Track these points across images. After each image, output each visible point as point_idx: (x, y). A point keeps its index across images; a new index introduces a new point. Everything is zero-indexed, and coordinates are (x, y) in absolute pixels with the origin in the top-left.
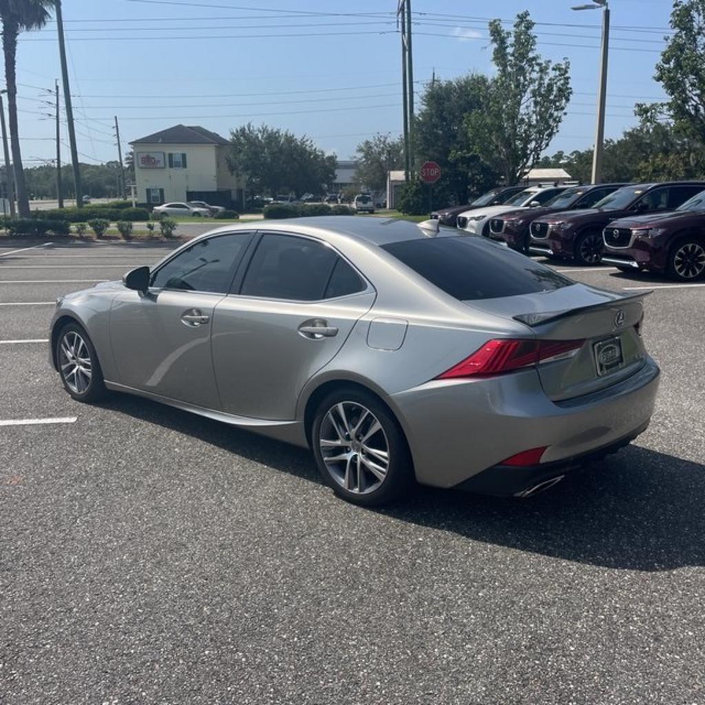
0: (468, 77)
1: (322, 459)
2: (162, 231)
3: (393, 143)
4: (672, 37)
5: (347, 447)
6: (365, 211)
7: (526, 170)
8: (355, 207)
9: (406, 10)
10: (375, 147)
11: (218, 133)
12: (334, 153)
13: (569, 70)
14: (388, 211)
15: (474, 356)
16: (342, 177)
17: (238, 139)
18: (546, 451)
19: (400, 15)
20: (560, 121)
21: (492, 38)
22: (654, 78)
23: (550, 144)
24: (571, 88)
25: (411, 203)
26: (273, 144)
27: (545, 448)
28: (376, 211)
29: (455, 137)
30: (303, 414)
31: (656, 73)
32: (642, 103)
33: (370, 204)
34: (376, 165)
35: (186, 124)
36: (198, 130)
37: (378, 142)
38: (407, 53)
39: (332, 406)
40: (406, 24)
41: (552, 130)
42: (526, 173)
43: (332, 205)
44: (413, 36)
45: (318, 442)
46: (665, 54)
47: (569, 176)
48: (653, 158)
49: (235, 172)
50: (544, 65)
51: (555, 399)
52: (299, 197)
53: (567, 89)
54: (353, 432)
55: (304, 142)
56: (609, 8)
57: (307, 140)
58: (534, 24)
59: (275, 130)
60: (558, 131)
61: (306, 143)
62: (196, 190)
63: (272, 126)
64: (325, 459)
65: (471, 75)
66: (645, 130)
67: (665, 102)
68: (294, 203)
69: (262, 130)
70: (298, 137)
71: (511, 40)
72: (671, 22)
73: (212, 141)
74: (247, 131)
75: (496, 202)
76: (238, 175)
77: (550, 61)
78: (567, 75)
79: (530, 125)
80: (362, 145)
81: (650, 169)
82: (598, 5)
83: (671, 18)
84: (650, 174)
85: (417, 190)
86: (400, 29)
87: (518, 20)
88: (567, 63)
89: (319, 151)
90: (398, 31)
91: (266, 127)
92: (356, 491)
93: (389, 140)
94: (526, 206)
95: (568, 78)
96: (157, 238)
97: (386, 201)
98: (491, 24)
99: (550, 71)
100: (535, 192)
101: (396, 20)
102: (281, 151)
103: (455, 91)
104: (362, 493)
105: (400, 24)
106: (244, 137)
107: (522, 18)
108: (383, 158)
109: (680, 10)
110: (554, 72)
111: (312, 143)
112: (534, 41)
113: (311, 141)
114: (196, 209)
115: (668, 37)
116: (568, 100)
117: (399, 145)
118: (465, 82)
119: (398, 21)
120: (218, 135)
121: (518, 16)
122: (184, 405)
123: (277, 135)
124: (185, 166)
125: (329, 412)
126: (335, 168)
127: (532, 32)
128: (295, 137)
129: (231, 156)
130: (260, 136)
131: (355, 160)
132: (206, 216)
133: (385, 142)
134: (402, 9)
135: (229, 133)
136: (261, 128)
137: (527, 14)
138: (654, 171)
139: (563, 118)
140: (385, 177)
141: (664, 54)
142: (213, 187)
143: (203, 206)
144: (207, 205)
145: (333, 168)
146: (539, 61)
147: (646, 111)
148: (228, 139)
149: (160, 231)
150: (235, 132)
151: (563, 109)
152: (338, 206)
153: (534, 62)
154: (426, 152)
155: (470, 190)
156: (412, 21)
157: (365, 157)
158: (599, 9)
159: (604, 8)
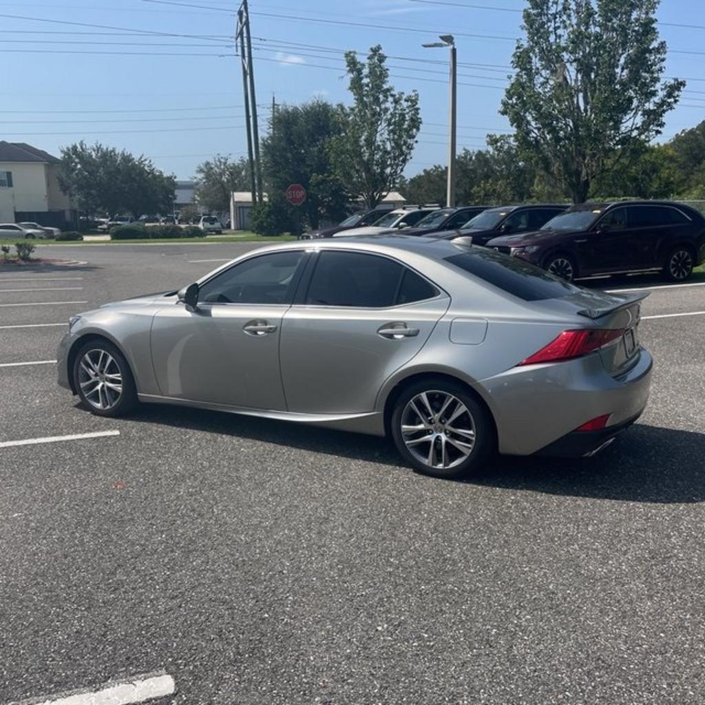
0: (313, 104)
1: (404, 443)
2: (19, 254)
3: (234, 164)
4: (514, 76)
5: (428, 430)
6: (212, 231)
7: (384, 193)
8: (202, 228)
9: (245, 35)
10: (216, 168)
11: (46, 151)
12: (173, 173)
13: (418, 102)
14: (234, 231)
15: (553, 344)
16: (182, 197)
17: (70, 157)
18: (611, 416)
19: (239, 39)
20: (412, 149)
21: (348, 68)
22: (499, 112)
23: (404, 169)
24: (420, 119)
25: (265, 224)
26: (108, 163)
27: (608, 415)
28: (223, 232)
29: (303, 161)
30: (383, 405)
31: (501, 107)
32: (493, 134)
33: (217, 225)
34: (219, 186)
35: (9, 141)
36: (24, 147)
37: (218, 163)
38: (248, 77)
39: (415, 395)
40: (246, 49)
41: (406, 156)
42: (385, 196)
43: (183, 226)
44: (253, 60)
45: (400, 428)
46: (510, 91)
47: (403, 199)
48: (484, 184)
49: (67, 192)
50: (397, 96)
51: (614, 375)
52: (137, 218)
53: (418, 118)
54: (437, 416)
55: (142, 161)
56: (455, 47)
57: (146, 160)
58: (386, 57)
59: (110, 149)
60: (411, 158)
61: (144, 163)
62: (24, 210)
63: (107, 145)
64: (407, 442)
65: (316, 101)
66: (469, 157)
67: (512, 134)
68: (134, 224)
69: (96, 149)
70: (136, 157)
71: (366, 71)
72: (512, 62)
73: (41, 159)
74: (79, 149)
75: (363, 223)
76: (71, 196)
77: (403, 93)
78: (417, 106)
79: (386, 152)
80: (202, 166)
81: (482, 193)
82: (446, 43)
83: (513, 59)
84: (482, 197)
85: (269, 212)
86: (240, 53)
87: (371, 53)
88: (416, 95)
89: (157, 171)
90: (238, 55)
91: (101, 145)
92: (440, 466)
93: (230, 162)
94: (395, 227)
95: (418, 109)
96: (14, 262)
97: (230, 222)
98: (347, 55)
99: (402, 102)
100: (402, 214)
101: (235, 44)
102: (118, 171)
103: (301, 116)
104: (446, 468)
105: (239, 49)
106: (76, 155)
107: (375, 51)
108: (224, 179)
109: (521, 53)
110: (406, 103)
111: (151, 163)
112: (386, 73)
113: (150, 161)
114: (30, 231)
115: (511, 76)
116: (418, 129)
117: (240, 166)
118: (311, 107)
119: (237, 46)
120: (45, 153)
121: (371, 49)
122: (233, 408)
123: (113, 154)
124: (10, 185)
125: (411, 401)
126: (176, 188)
127: (385, 64)
128: (133, 156)
129: (63, 175)
130: (93, 154)
131: (195, 181)
132: (41, 238)
133: (225, 163)
134: (241, 33)
135: (59, 151)
136: (95, 147)
137: (379, 48)
138: (486, 195)
139: (415, 145)
140: (227, 199)
141: (508, 92)
142: (44, 208)
143: (35, 227)
144: (39, 226)
145: (172, 189)
146: (392, 92)
147: (496, 141)
148: (59, 158)
149: (17, 253)
150: (66, 150)
151: (414, 137)
152: (190, 227)
153: (388, 93)
154: (277, 175)
155: (320, 211)
156: (252, 45)
157: (205, 178)
158: (447, 47)
159: (451, 47)
